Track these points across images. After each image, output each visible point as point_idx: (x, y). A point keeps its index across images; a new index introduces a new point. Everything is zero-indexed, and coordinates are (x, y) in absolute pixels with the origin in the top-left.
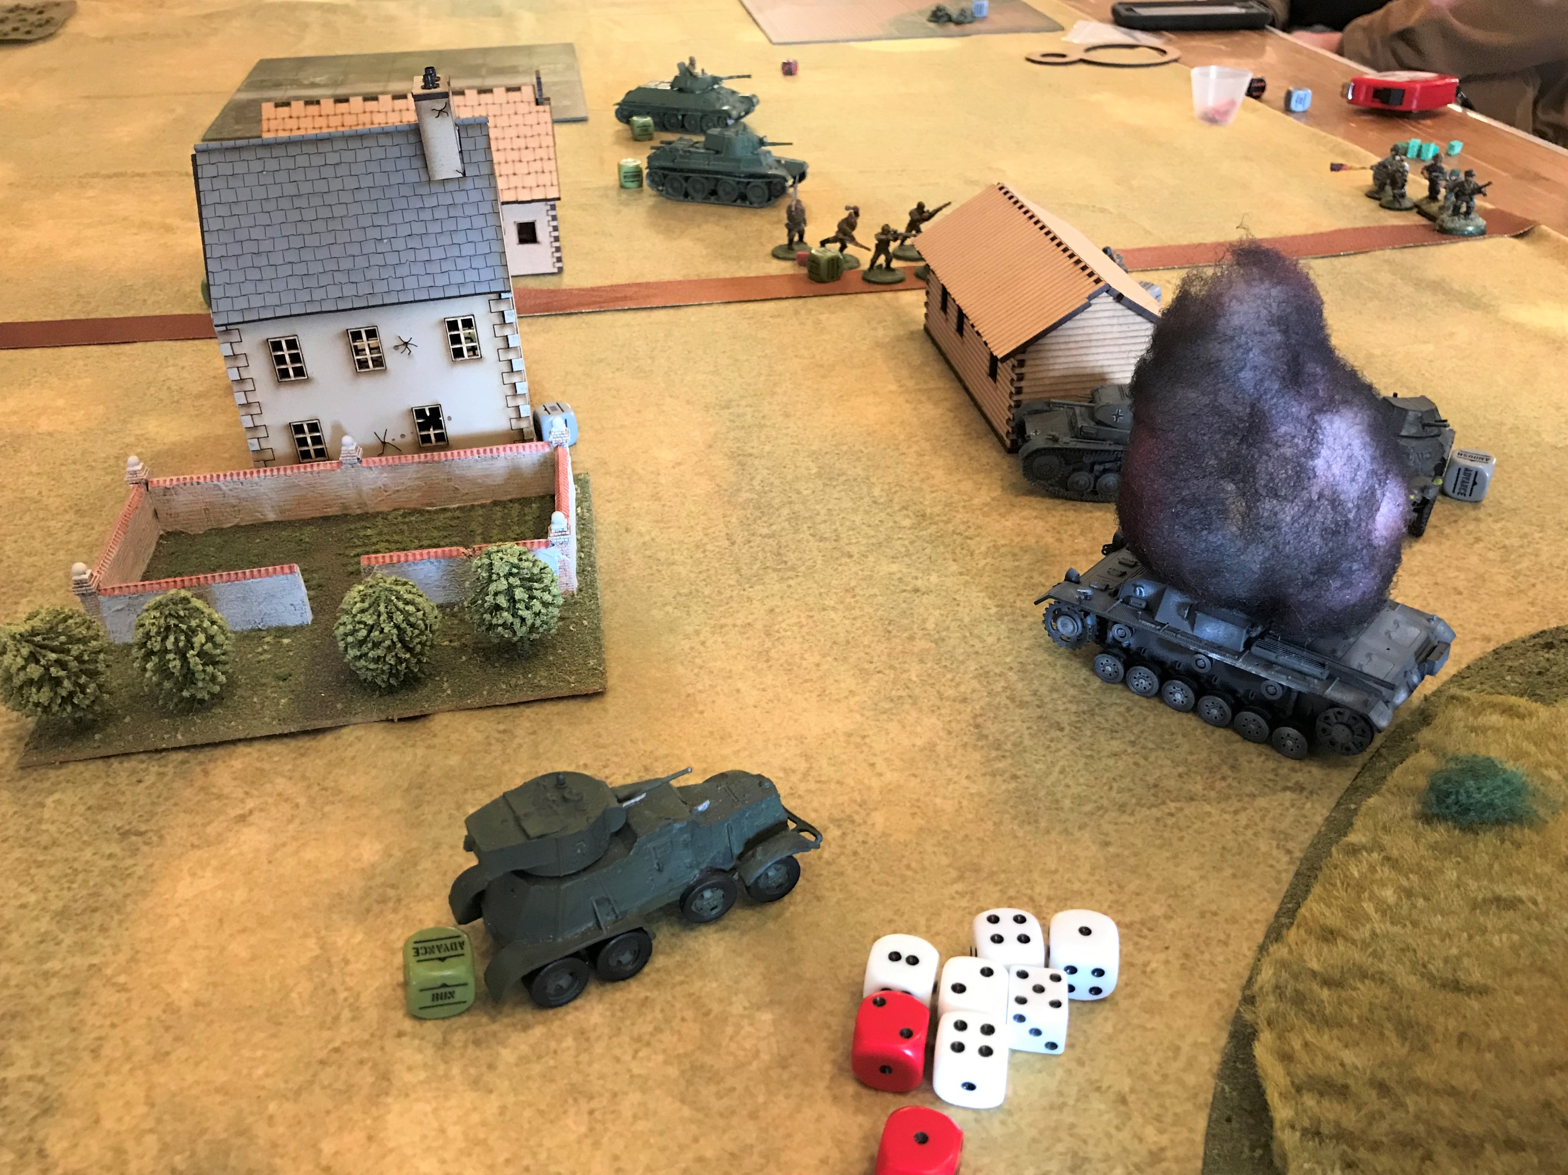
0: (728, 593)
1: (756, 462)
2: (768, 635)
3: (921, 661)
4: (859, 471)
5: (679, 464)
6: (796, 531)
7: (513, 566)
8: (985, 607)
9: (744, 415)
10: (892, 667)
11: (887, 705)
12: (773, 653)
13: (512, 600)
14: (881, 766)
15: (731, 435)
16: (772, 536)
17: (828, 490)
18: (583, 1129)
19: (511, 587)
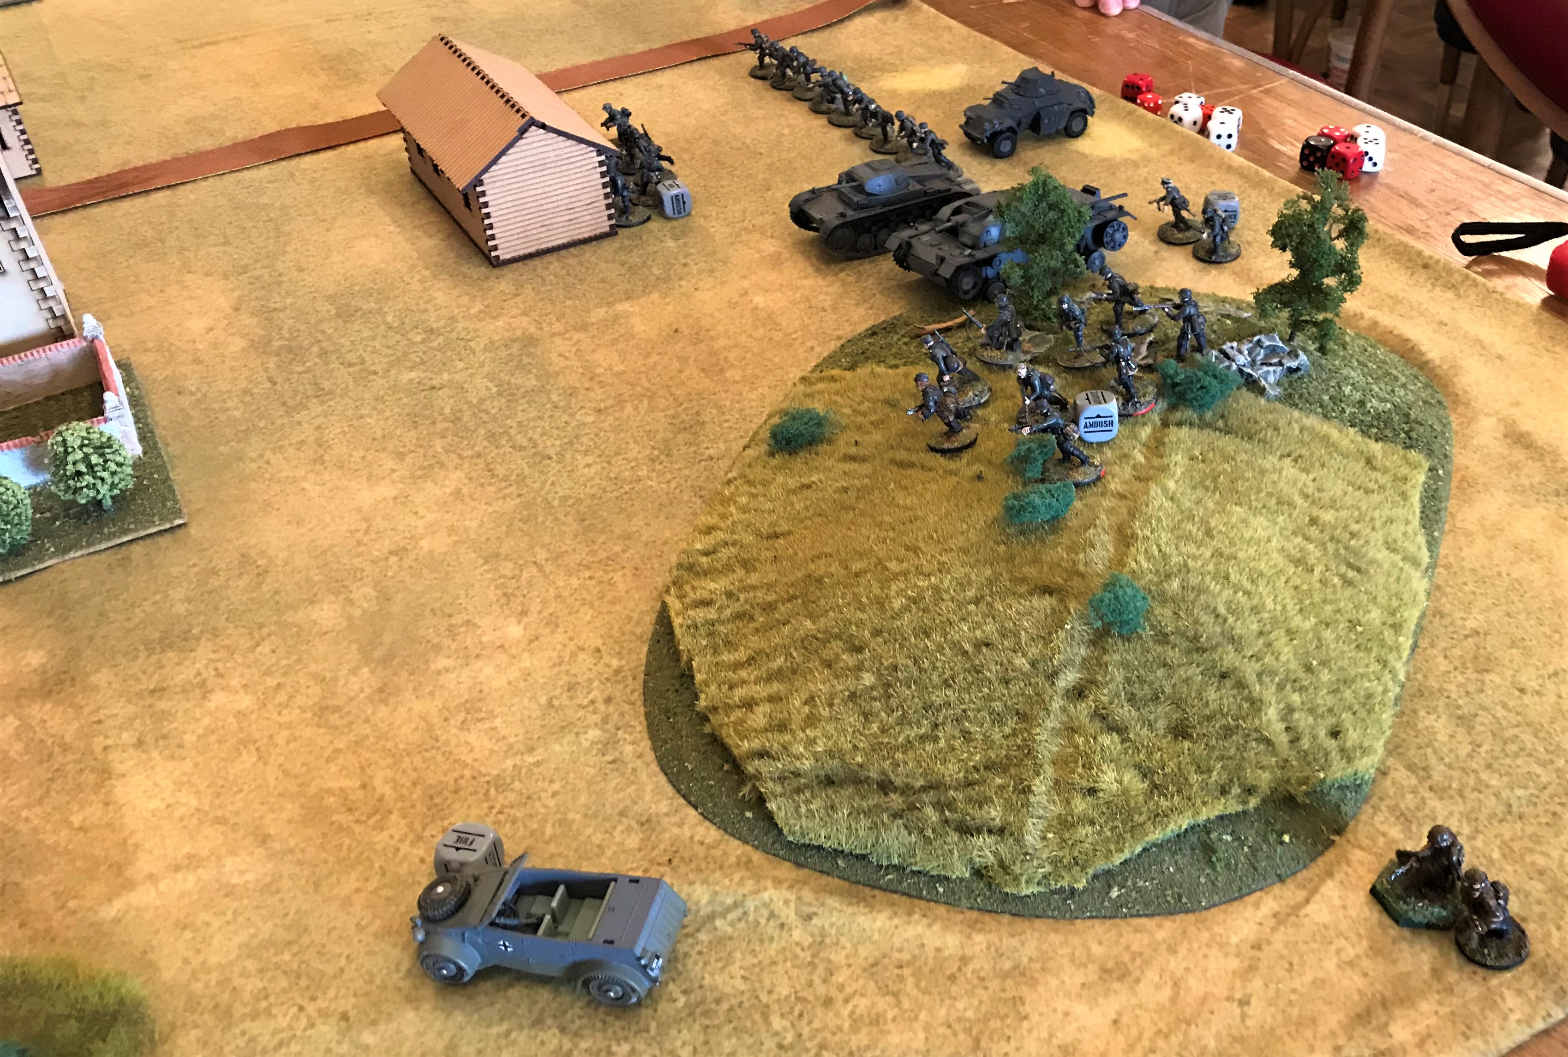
0: (279, 422)
1: (281, 315)
2: (320, 446)
3: (443, 437)
4: (372, 305)
5: (211, 329)
6: (327, 364)
7: (83, 438)
8: (488, 389)
9: (261, 276)
10: (421, 446)
11: (420, 473)
12: (326, 458)
13: (91, 467)
14: (422, 511)
15: (253, 296)
16: (308, 371)
17: (349, 325)
18: (255, 759)
19: (86, 457)
